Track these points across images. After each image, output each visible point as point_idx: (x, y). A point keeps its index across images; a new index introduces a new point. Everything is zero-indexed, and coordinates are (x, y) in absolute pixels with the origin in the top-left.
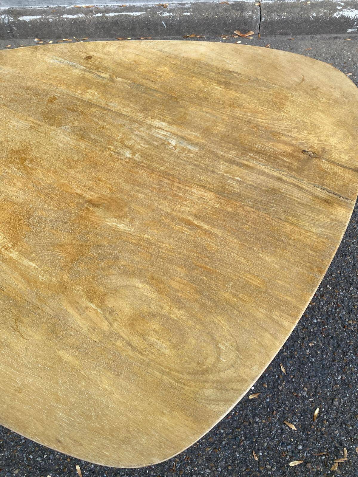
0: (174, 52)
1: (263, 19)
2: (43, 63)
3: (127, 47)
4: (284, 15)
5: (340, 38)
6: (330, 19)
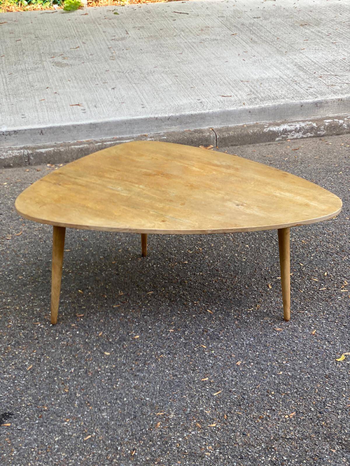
1: (218, 137)
4: (231, 133)
5: (272, 144)
6: (262, 133)
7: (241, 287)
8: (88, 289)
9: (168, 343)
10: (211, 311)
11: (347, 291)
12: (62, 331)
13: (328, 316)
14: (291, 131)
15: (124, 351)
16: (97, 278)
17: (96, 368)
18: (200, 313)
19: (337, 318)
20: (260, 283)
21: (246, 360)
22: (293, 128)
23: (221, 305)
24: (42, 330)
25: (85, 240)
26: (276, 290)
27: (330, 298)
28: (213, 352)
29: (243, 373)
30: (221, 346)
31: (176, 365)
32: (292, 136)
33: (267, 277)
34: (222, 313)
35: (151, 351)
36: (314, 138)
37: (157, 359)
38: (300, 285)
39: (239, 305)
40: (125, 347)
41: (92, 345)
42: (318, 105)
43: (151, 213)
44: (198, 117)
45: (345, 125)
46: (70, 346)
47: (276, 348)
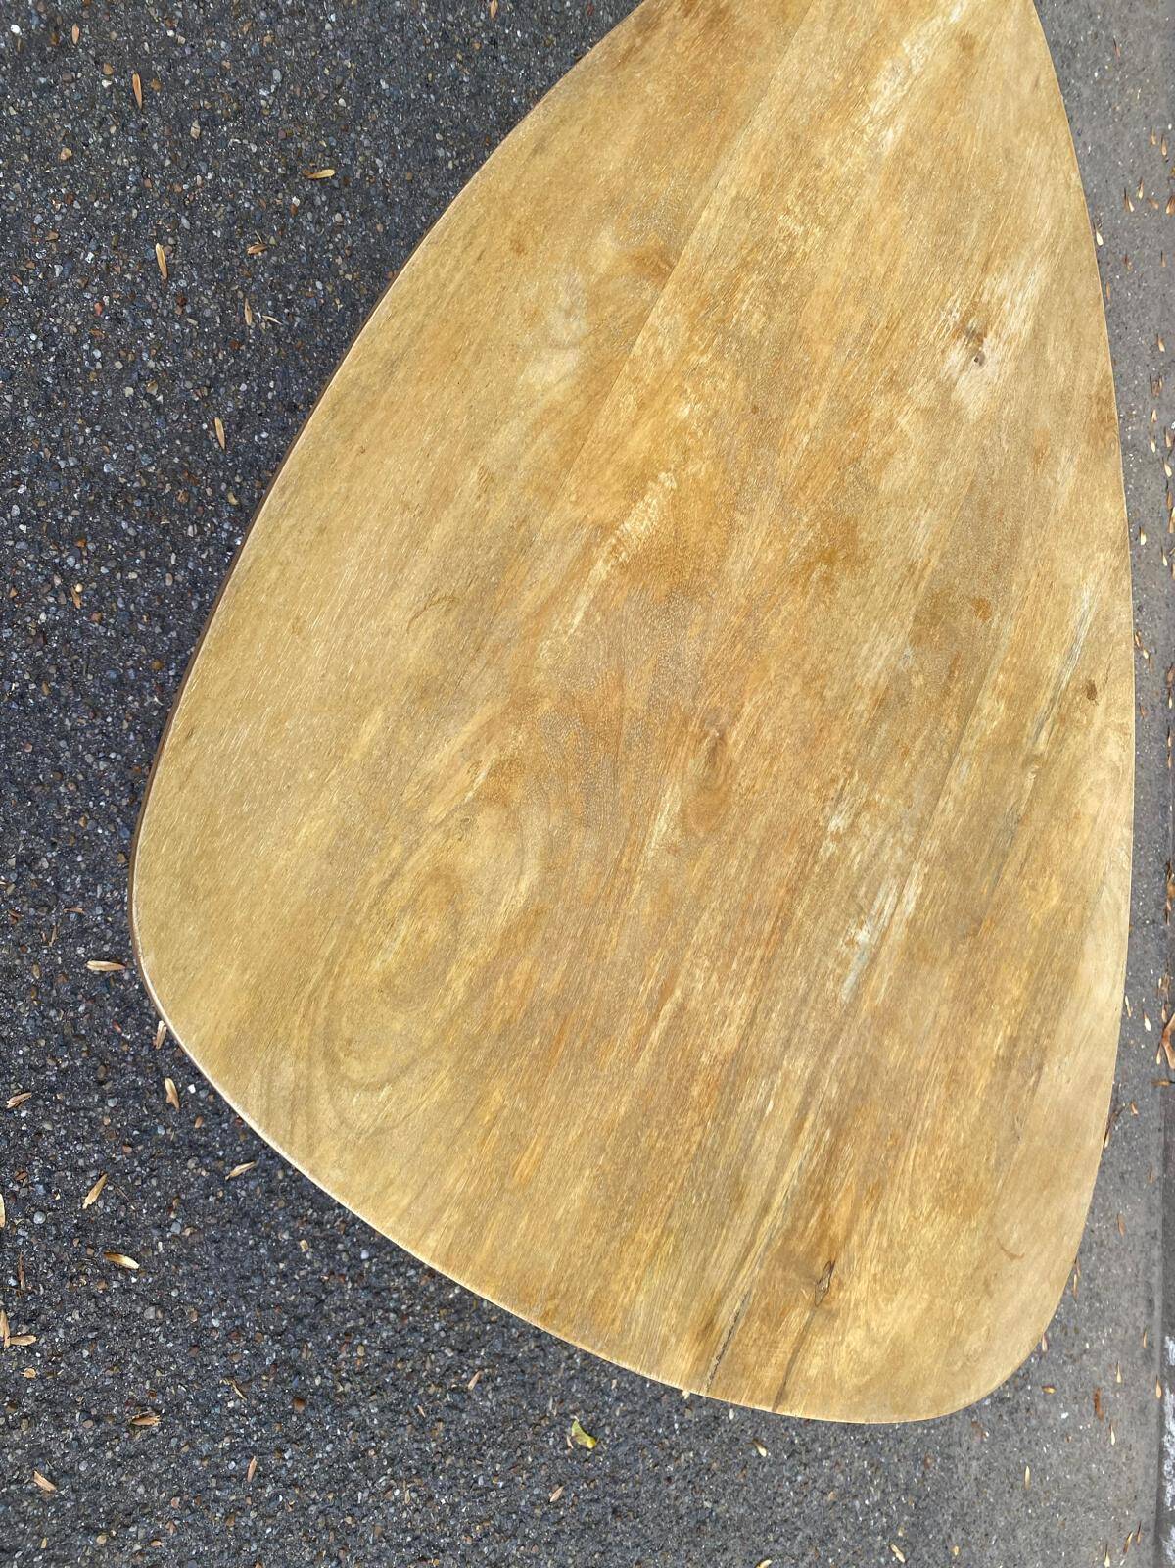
0: (1097, 916)
2: (1081, 572)
3: (1117, 791)
5: (1150, 1315)
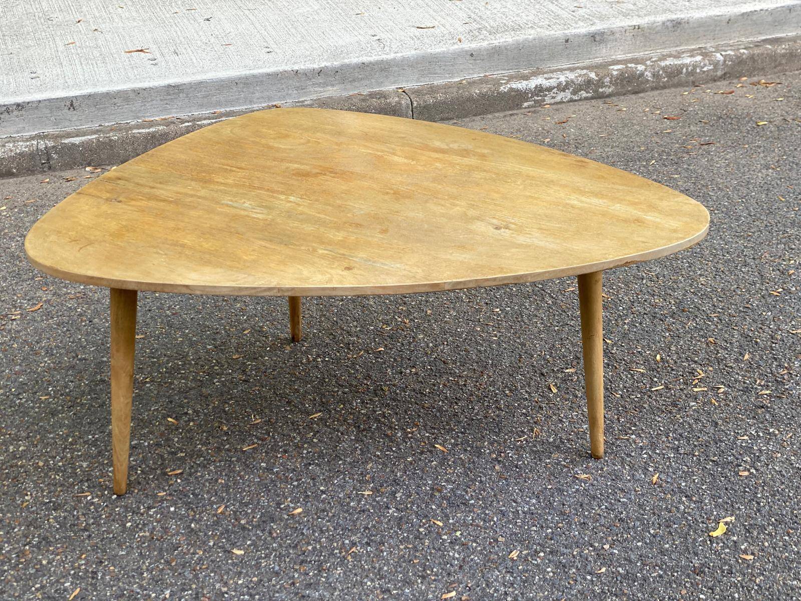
1: (415, 104)
4: (440, 97)
5: (517, 114)
6: (498, 93)
7: (496, 394)
8: (186, 413)
9: (363, 521)
10: (444, 446)
11: (706, 389)
12: (139, 508)
13: (676, 443)
14: (550, 89)
15: (274, 545)
16: (204, 390)
17: (218, 586)
18: (422, 453)
19: (695, 446)
20: (533, 383)
21: (528, 548)
22: (553, 82)
23: (462, 433)
24: (96, 509)
25: (173, 314)
26: (567, 396)
27: (674, 405)
28: (458, 533)
29: (527, 575)
30: (472, 520)
31: (385, 568)
32: (553, 98)
33: (544, 371)
34: (466, 450)
35: (331, 540)
36: (593, 101)
37: (344, 557)
38: (611, 382)
39: (497, 430)
40: (275, 535)
41: (206, 534)
42: (596, 38)
43: (320, 252)
44: (376, 67)
45: (648, 75)
46: (157, 539)
47: (584, 516)
